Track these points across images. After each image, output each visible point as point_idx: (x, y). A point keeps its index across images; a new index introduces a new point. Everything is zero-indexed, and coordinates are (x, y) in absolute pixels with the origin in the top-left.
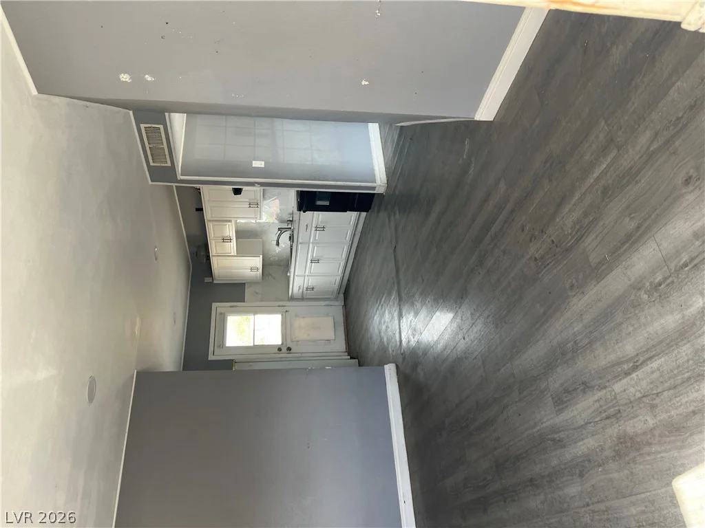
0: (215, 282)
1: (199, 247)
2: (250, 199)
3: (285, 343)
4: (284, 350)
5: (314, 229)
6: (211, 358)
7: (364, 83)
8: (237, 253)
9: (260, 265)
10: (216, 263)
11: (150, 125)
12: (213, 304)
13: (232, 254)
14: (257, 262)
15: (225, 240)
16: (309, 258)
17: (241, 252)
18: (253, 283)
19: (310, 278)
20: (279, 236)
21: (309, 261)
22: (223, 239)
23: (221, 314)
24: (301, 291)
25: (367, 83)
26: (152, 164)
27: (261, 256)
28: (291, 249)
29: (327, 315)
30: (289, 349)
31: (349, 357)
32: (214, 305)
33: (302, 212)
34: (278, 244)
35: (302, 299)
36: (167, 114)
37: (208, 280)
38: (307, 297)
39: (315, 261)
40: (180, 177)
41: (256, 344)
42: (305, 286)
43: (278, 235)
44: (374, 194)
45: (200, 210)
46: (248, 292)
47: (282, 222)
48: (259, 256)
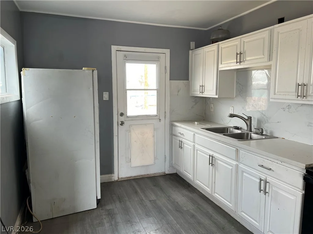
0: (190, 52)
1: (228, 31)
3: (127, 119)
4: (122, 119)
6: (114, 48)
8: (220, 71)
9: (206, 95)
10: (210, 50)
12: (169, 50)
13: (220, 66)
14: (210, 92)
15: (240, 56)
16: (215, 155)
17: (222, 75)
18: (189, 88)
19: (192, 148)
20: (242, 118)
21: (211, 153)
22: (241, 54)
23: (159, 58)
24: (179, 135)
27: (217, 97)
29: (155, 158)
30: (122, 123)
31: (99, 197)
32: (167, 51)
34: (232, 116)
35: (172, 135)
37: (193, 44)
38: (174, 140)
39: (212, 161)
41: (128, 92)
42: (183, 140)
45: (281, 21)
46: (180, 83)
47: (259, 122)
48: (216, 95)
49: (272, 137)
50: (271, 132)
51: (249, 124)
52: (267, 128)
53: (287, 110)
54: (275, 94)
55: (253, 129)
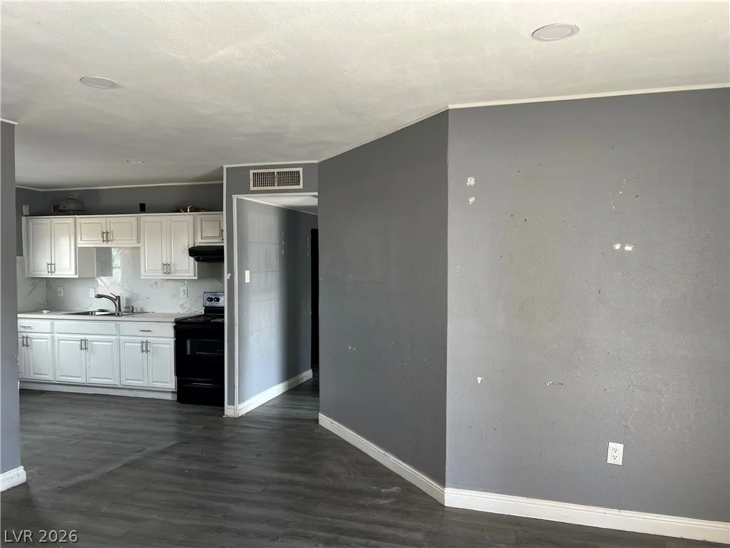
0: (24, 219)
1: (82, 202)
2: (174, 265)
5: (144, 340)
7: (479, 379)
8: (79, 246)
9: (57, 275)
10: (62, 223)
11: (301, 176)
13: (79, 241)
14: (66, 271)
15: (106, 235)
16: (88, 337)
17: (81, 254)
20: (110, 298)
21: (83, 337)
22: (107, 233)
24: (22, 329)
25: (479, 382)
26: (252, 172)
27: (77, 277)
28: (87, 314)
33: (174, 324)
34: (99, 296)
36: (316, 194)
39: (85, 345)
40: (235, 197)
42: (31, 335)
43: (112, 296)
44: (223, 405)
45: (143, 209)
47: (128, 300)
48: (76, 274)
49: (142, 312)
50: (141, 309)
51: (117, 304)
52: (137, 306)
53: (154, 286)
54: (145, 272)
55: (122, 310)
